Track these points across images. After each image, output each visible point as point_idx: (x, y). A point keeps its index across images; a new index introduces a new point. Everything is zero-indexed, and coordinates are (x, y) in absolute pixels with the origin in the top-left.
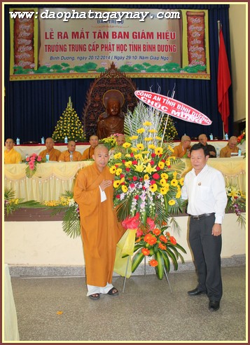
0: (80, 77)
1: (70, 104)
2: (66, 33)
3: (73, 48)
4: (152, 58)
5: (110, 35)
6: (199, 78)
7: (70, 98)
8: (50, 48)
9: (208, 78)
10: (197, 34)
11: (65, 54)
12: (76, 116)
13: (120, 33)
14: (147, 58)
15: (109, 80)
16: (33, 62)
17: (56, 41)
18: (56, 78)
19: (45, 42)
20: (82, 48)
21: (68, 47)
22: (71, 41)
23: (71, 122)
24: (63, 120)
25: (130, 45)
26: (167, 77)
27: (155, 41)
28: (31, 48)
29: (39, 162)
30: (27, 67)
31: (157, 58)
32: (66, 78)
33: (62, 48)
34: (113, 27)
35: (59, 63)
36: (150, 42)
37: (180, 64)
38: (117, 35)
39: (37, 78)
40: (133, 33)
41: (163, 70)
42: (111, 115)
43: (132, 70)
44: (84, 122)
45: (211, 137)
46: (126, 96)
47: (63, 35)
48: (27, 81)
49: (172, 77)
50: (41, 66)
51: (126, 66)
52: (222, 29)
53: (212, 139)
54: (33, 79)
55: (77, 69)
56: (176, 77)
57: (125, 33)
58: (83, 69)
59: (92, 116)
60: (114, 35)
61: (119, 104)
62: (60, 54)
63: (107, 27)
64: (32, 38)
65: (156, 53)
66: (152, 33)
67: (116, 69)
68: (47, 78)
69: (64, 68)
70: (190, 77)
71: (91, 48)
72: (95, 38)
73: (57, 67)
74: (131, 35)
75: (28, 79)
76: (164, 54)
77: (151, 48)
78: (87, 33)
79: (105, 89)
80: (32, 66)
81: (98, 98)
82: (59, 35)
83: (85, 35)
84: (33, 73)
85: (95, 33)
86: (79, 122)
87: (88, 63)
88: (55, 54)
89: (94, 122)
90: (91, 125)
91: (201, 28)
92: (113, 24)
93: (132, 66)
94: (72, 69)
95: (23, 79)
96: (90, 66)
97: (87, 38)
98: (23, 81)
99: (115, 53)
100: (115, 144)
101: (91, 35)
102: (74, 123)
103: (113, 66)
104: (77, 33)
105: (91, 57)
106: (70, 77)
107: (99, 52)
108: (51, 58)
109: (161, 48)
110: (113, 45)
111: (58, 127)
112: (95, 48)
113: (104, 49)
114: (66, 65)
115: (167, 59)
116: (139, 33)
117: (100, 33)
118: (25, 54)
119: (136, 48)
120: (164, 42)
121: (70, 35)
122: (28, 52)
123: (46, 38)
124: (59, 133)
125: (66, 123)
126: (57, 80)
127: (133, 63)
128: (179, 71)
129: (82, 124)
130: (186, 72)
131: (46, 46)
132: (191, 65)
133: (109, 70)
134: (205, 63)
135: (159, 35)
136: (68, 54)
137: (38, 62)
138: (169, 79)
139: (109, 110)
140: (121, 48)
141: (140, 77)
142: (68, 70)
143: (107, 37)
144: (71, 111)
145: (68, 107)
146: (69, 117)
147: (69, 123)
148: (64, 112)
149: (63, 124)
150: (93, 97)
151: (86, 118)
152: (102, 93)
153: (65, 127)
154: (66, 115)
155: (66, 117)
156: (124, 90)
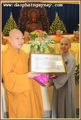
1: (11, 16)
7: (11, 13)
12: (15, 22)
23: (12, 26)
24: (8, 24)
42: (33, 22)
44: (19, 26)
46: (40, 12)
59: (23, 23)
81: (25, 13)
86: (16, 26)
89: (24, 26)
90: (23, 27)
100: (37, 36)
102: (14, 26)
111: (5, 28)
124: (6, 31)
125: (10, 26)
129: (18, 27)
139: (31, 19)
144: (12, 20)
145: (10, 18)
146: (11, 23)
147: (11, 26)
148: (8, 20)
149: (8, 26)
150: (23, 13)
151: (20, 24)
152: (28, 11)
153: (9, 28)
154: (9, 22)
155: (9, 23)
156: (39, 9)
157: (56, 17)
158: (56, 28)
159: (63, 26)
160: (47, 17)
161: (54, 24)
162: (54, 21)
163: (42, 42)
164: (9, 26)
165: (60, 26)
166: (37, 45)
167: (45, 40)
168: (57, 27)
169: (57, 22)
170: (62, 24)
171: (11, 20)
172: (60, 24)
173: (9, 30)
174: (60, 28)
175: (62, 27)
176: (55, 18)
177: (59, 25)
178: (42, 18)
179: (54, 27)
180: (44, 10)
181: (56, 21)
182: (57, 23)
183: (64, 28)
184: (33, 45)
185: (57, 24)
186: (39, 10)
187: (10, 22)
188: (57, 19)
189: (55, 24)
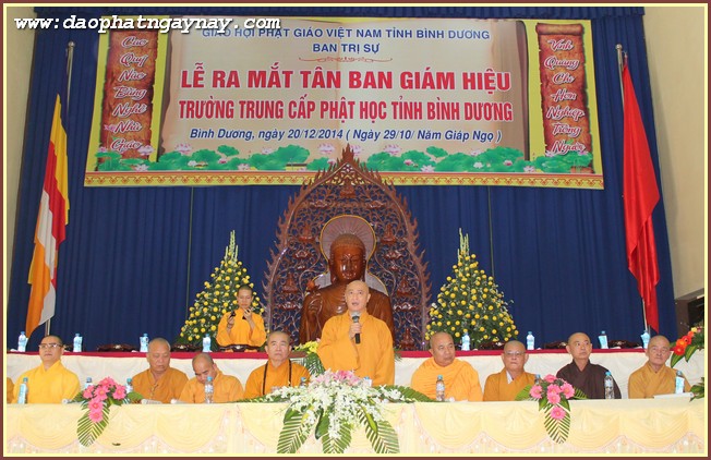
0: (264, 182)
1: (232, 251)
2: (234, 73)
3: (251, 109)
4: (450, 135)
5: (345, 80)
6: (573, 185)
7: (233, 236)
8: (191, 109)
9: (598, 185)
10: (564, 77)
11: (229, 124)
12: (246, 281)
13: (370, 74)
14: (438, 135)
15: (337, 190)
16: (148, 142)
17: (208, 92)
18: (203, 182)
19: (181, 94)
20: (272, 110)
21: (237, 108)
22: (245, 92)
23: (231, 298)
24: (211, 291)
25: (395, 104)
26: (490, 183)
27: (458, 95)
28: (144, 108)
29: (119, 402)
30: (131, 154)
31: (465, 137)
32: (227, 182)
33: (224, 110)
34: (352, 60)
35: (212, 144)
36: (446, 96)
37: (522, 151)
38: (362, 79)
39: (155, 183)
40: (403, 75)
41: (478, 165)
43: (398, 165)
44: (269, 298)
45: (603, 340)
46: (379, 231)
47: (226, 79)
48: (128, 189)
49: (502, 183)
50: (168, 152)
51: (382, 156)
52: (630, 64)
53: (604, 346)
54: (143, 183)
55: (257, 161)
56: (515, 183)
57: (381, 75)
58: (273, 162)
59: (290, 282)
60: (354, 79)
61: (362, 252)
62: (217, 123)
63: (338, 59)
64: (149, 84)
65: (460, 124)
66: (451, 75)
67: (355, 164)
68: (179, 183)
69: (224, 158)
70: (550, 184)
71: (295, 109)
72: (305, 85)
73: (206, 156)
74: (396, 81)
75: (131, 183)
76: (482, 125)
77: (449, 111)
78: (288, 74)
79: (327, 214)
80: (143, 150)
81: (306, 235)
82: (218, 78)
83: (282, 78)
84: (144, 168)
85: (305, 74)
87: (285, 146)
88: (203, 124)
89: (295, 297)
90: (288, 305)
91: (576, 61)
92: (353, 54)
93: (399, 156)
94: (244, 162)
95: (119, 183)
96: (290, 156)
97: (287, 85)
98: (119, 189)
99: (356, 123)
101: (297, 79)
103: (348, 155)
104: (263, 74)
105: (295, 133)
106: (239, 182)
107: (315, 121)
108: (194, 133)
109: (473, 111)
110: (352, 104)
111: (196, 310)
112: (305, 110)
113: (327, 114)
114: (230, 151)
115: (488, 137)
116: (417, 74)
117: (319, 74)
118: (129, 121)
119: (411, 111)
120: (480, 96)
121: (243, 79)
122: (136, 117)
123: (184, 85)
124: (198, 325)
125: (218, 297)
126: (205, 189)
127: (401, 147)
128: (521, 167)
129: (263, 303)
130: (539, 171)
131: (182, 103)
132: (551, 154)
133: (340, 164)
134: (589, 147)
135: (470, 81)
136: (237, 123)
137: (161, 141)
138: (495, 188)
139: (334, 269)
140: (371, 110)
141: (420, 183)
142: (236, 163)
143: (338, 85)
144: (233, 268)
145: (226, 257)
146: (227, 283)
147: (227, 298)
148: (217, 269)
149: (210, 301)
150: (294, 232)
151: (274, 287)
152: (319, 223)
153: (215, 309)
154: (219, 278)
155: (220, 282)
156: (377, 217)
157: (460, 257)
158: (460, 312)
159: (494, 305)
160: (418, 253)
161: (447, 293)
162: (449, 278)
163: (340, 394)
164: (215, 300)
165: (480, 305)
166: (316, 409)
167: (356, 387)
168: (464, 309)
169: (465, 279)
170: (488, 293)
171: (230, 270)
172: (478, 294)
173: (213, 318)
174: (477, 316)
175: (491, 308)
176: (456, 264)
177: (474, 298)
178: (389, 260)
179: (447, 308)
180: (403, 221)
181: (460, 275)
182: (465, 290)
183: (501, 315)
184: (298, 407)
185: (465, 293)
186: (374, 219)
187: (224, 277)
188: (463, 267)
189: (453, 292)
